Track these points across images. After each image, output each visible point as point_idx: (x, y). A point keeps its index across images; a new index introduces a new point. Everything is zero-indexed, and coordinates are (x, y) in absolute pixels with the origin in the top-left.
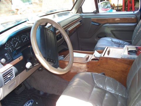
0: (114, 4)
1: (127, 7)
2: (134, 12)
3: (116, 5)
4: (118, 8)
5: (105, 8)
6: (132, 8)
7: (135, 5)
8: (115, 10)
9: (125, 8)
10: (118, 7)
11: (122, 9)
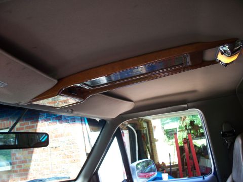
0: (163, 163)
1: (186, 167)
2: (204, 179)
3: (167, 164)
4: (171, 169)
5: (147, 171)
6: (194, 167)
7: (198, 162)
8: (166, 172)
9: (183, 168)
10: (170, 166)
11: (178, 169)
